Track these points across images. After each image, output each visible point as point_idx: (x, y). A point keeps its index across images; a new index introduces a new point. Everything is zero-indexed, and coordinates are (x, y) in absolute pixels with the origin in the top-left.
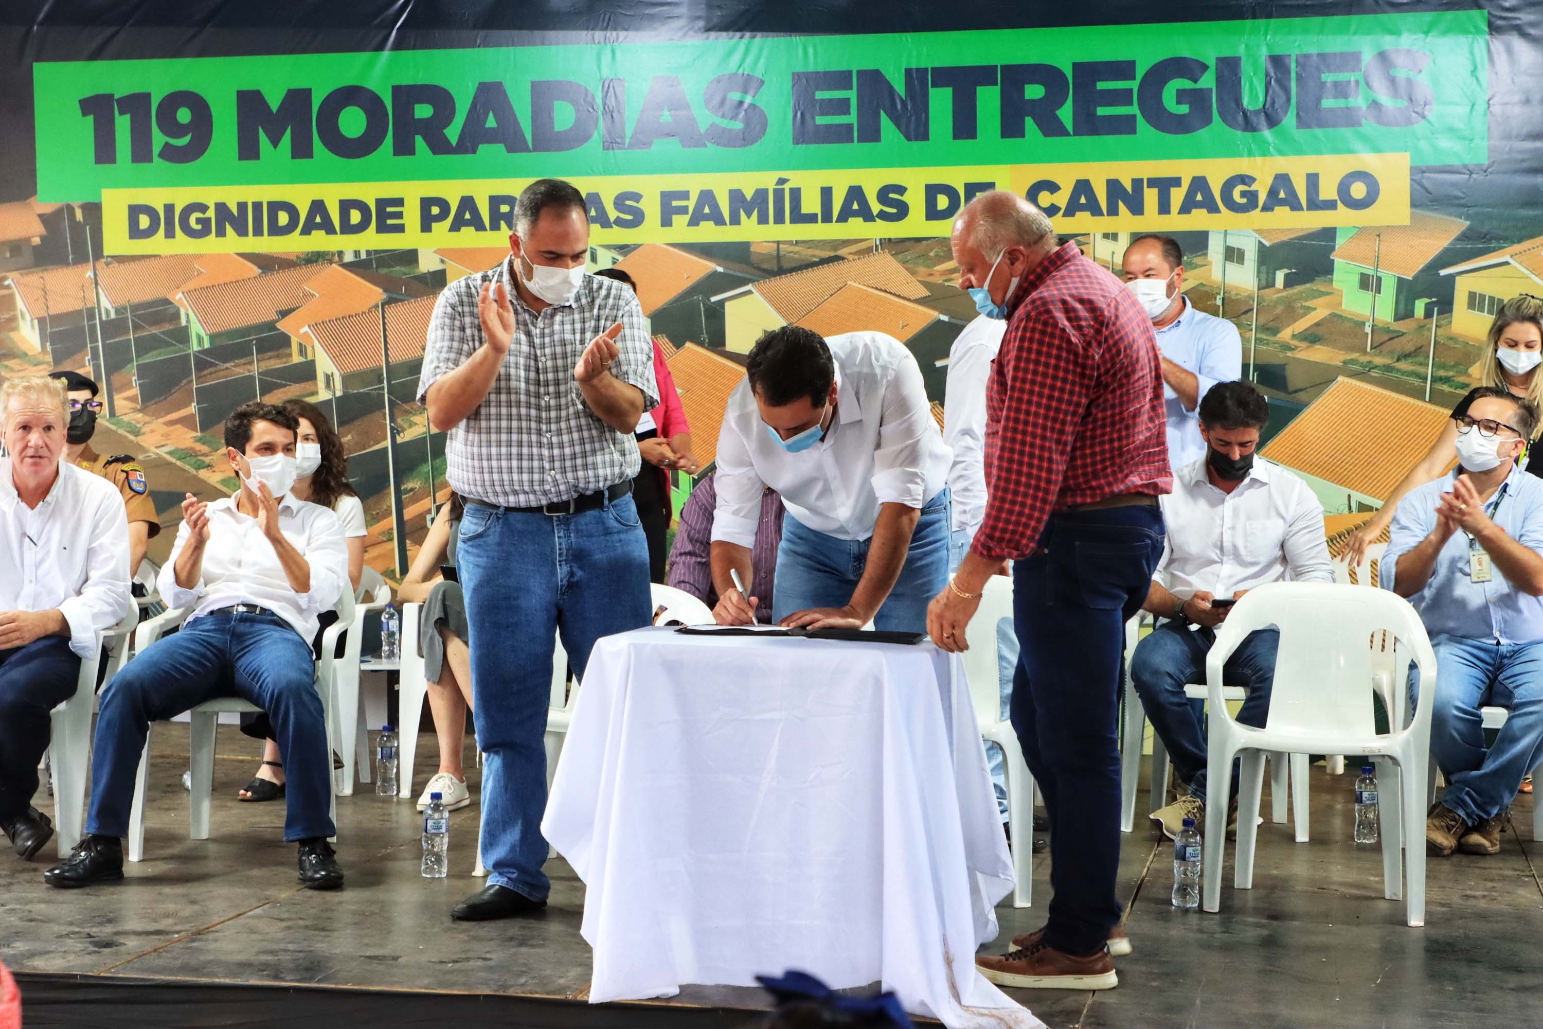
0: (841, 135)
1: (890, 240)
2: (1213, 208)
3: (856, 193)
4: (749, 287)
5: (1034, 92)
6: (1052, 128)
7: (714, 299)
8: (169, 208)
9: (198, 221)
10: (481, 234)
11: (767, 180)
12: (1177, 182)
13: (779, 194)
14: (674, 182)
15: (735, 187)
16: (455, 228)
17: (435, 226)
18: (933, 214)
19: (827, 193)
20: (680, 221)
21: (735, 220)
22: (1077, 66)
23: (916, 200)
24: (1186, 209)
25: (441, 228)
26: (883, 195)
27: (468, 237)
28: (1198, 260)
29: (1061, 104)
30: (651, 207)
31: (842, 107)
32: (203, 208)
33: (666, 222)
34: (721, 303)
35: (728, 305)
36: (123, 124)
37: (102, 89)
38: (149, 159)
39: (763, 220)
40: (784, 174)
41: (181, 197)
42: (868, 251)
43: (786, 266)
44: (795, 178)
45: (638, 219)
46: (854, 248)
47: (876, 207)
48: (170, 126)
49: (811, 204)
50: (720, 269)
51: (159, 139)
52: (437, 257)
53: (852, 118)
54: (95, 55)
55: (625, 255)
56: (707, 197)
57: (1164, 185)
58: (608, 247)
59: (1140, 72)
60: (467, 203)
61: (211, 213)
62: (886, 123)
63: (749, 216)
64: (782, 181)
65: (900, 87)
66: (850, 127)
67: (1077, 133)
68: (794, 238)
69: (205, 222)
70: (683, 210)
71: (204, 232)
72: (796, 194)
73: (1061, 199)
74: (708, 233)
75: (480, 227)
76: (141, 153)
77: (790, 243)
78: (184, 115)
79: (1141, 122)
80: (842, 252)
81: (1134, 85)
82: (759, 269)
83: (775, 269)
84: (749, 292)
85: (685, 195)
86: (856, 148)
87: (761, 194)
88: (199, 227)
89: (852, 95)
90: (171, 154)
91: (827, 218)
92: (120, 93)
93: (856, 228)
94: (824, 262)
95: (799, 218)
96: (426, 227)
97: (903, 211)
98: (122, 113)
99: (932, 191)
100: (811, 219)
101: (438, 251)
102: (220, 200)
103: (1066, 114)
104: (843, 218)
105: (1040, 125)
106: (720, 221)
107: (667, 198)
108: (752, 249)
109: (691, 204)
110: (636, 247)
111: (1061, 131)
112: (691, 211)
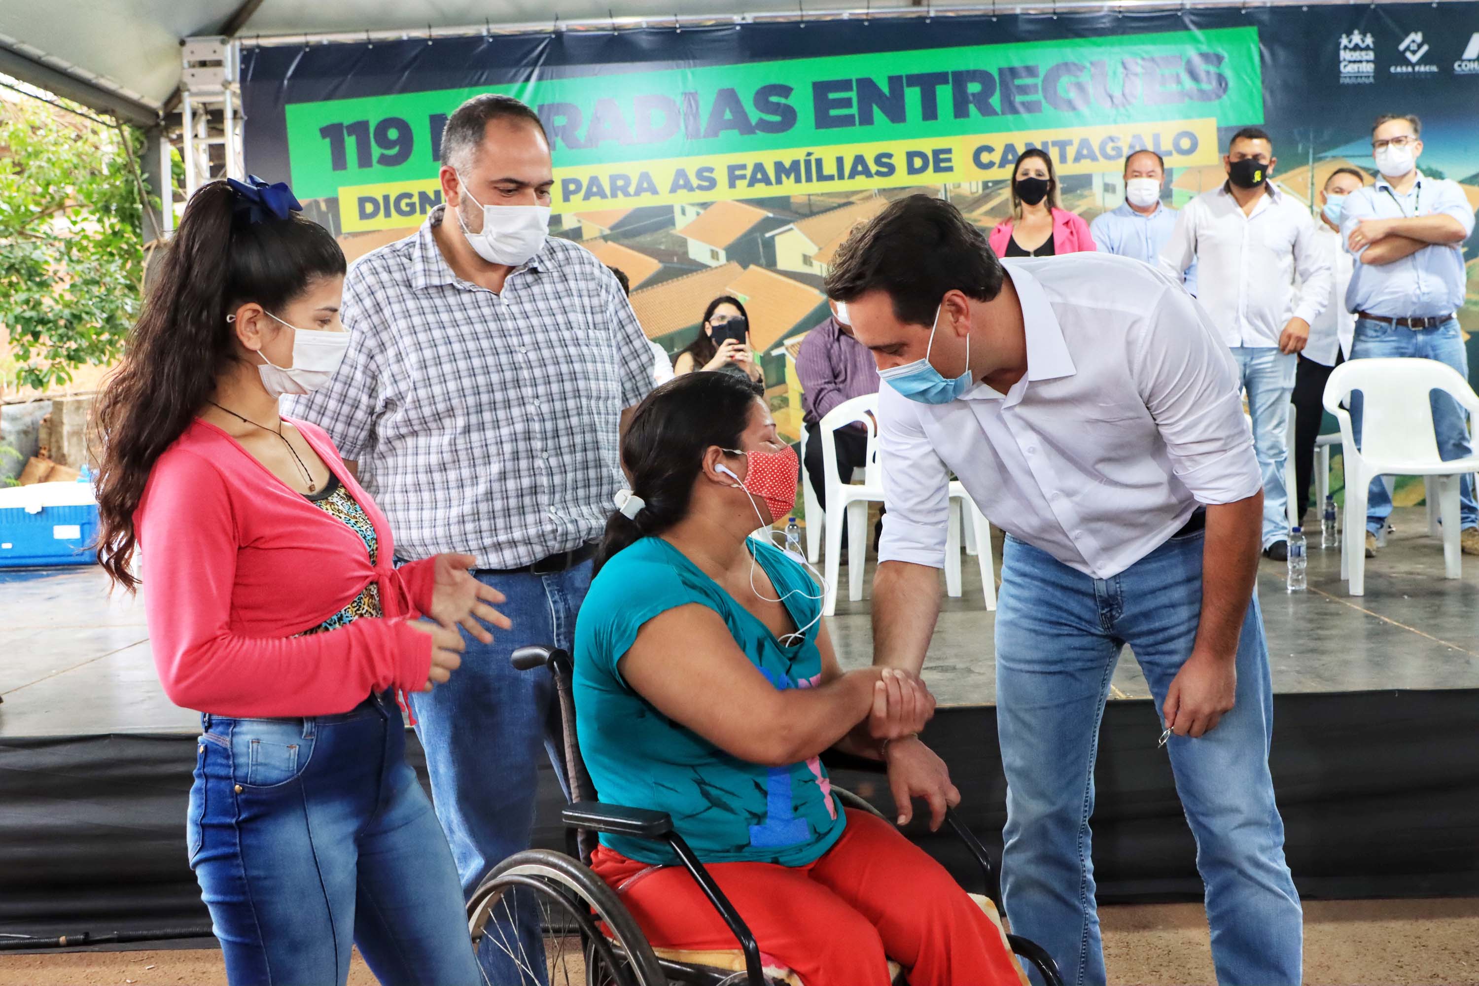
0: (847, 121)
1: (884, 190)
2: (1094, 158)
3: (859, 159)
4: (791, 226)
5: (974, 88)
6: (986, 110)
7: (768, 235)
8: (386, 198)
9: (407, 205)
10: (605, 200)
11: (799, 154)
12: (1070, 143)
13: (808, 163)
14: (736, 158)
15: (778, 160)
16: (587, 197)
17: (572, 197)
18: (912, 170)
19: (840, 161)
20: (741, 184)
21: (779, 181)
22: (1001, 71)
23: (900, 162)
24: (1078, 158)
25: (576, 199)
26: (878, 160)
27: (596, 203)
28: (1086, 193)
29: (992, 94)
30: (721, 177)
31: (847, 103)
32: (409, 196)
33: (732, 185)
34: (773, 238)
35: (777, 239)
36: (351, 143)
37: (335, 120)
38: (369, 165)
39: (798, 180)
40: (810, 150)
41: (394, 189)
42: (869, 198)
43: (815, 209)
44: (819, 152)
45: (712, 184)
46: (860, 196)
47: (873, 168)
48: (384, 141)
49: (830, 168)
50: (771, 215)
51: (376, 151)
52: (575, 219)
53: (854, 110)
54: (329, 97)
55: (705, 209)
56: (759, 167)
57: (1062, 145)
58: (693, 205)
59: (1042, 72)
60: (594, 181)
61: (416, 199)
62: (877, 111)
63: (788, 177)
64: (809, 154)
65: (885, 89)
66: (853, 116)
67: (1003, 113)
68: (819, 191)
69: (412, 206)
70: (743, 177)
71: (412, 211)
72: (819, 162)
73: (996, 157)
74: (761, 191)
75: (603, 196)
76: (365, 160)
77: (817, 195)
78: (393, 134)
79: (1045, 104)
80: (853, 199)
81: (1039, 81)
82: (797, 213)
83: (808, 212)
84: (791, 229)
85: (743, 167)
86: (857, 129)
87: (796, 164)
88: (408, 209)
89: (853, 95)
90: (385, 160)
91: (841, 176)
92: (347, 121)
93: (861, 182)
94: (840, 206)
95: (821, 177)
96: (566, 199)
97: (891, 170)
98: (349, 134)
99: (911, 156)
100: (831, 178)
101: (576, 215)
102: (422, 190)
103: (995, 101)
104: (852, 176)
105: (979, 109)
106: (768, 182)
107: (732, 169)
108: (792, 200)
109: (748, 172)
110: (712, 203)
111: (994, 113)
112: (748, 177)
